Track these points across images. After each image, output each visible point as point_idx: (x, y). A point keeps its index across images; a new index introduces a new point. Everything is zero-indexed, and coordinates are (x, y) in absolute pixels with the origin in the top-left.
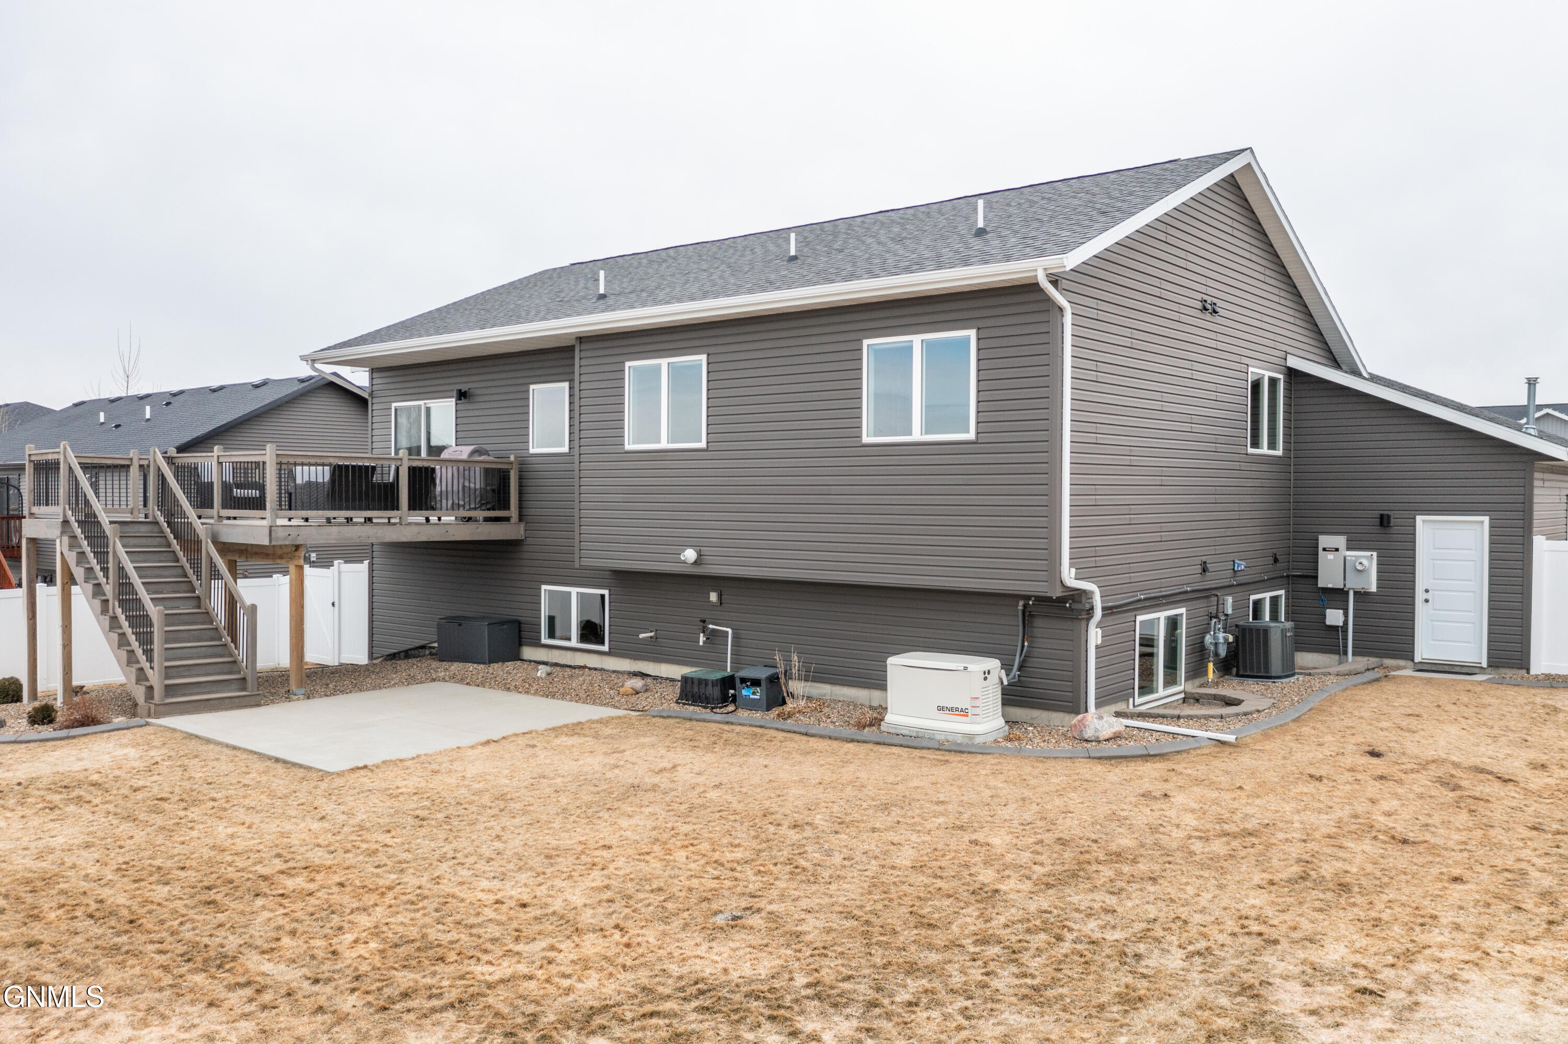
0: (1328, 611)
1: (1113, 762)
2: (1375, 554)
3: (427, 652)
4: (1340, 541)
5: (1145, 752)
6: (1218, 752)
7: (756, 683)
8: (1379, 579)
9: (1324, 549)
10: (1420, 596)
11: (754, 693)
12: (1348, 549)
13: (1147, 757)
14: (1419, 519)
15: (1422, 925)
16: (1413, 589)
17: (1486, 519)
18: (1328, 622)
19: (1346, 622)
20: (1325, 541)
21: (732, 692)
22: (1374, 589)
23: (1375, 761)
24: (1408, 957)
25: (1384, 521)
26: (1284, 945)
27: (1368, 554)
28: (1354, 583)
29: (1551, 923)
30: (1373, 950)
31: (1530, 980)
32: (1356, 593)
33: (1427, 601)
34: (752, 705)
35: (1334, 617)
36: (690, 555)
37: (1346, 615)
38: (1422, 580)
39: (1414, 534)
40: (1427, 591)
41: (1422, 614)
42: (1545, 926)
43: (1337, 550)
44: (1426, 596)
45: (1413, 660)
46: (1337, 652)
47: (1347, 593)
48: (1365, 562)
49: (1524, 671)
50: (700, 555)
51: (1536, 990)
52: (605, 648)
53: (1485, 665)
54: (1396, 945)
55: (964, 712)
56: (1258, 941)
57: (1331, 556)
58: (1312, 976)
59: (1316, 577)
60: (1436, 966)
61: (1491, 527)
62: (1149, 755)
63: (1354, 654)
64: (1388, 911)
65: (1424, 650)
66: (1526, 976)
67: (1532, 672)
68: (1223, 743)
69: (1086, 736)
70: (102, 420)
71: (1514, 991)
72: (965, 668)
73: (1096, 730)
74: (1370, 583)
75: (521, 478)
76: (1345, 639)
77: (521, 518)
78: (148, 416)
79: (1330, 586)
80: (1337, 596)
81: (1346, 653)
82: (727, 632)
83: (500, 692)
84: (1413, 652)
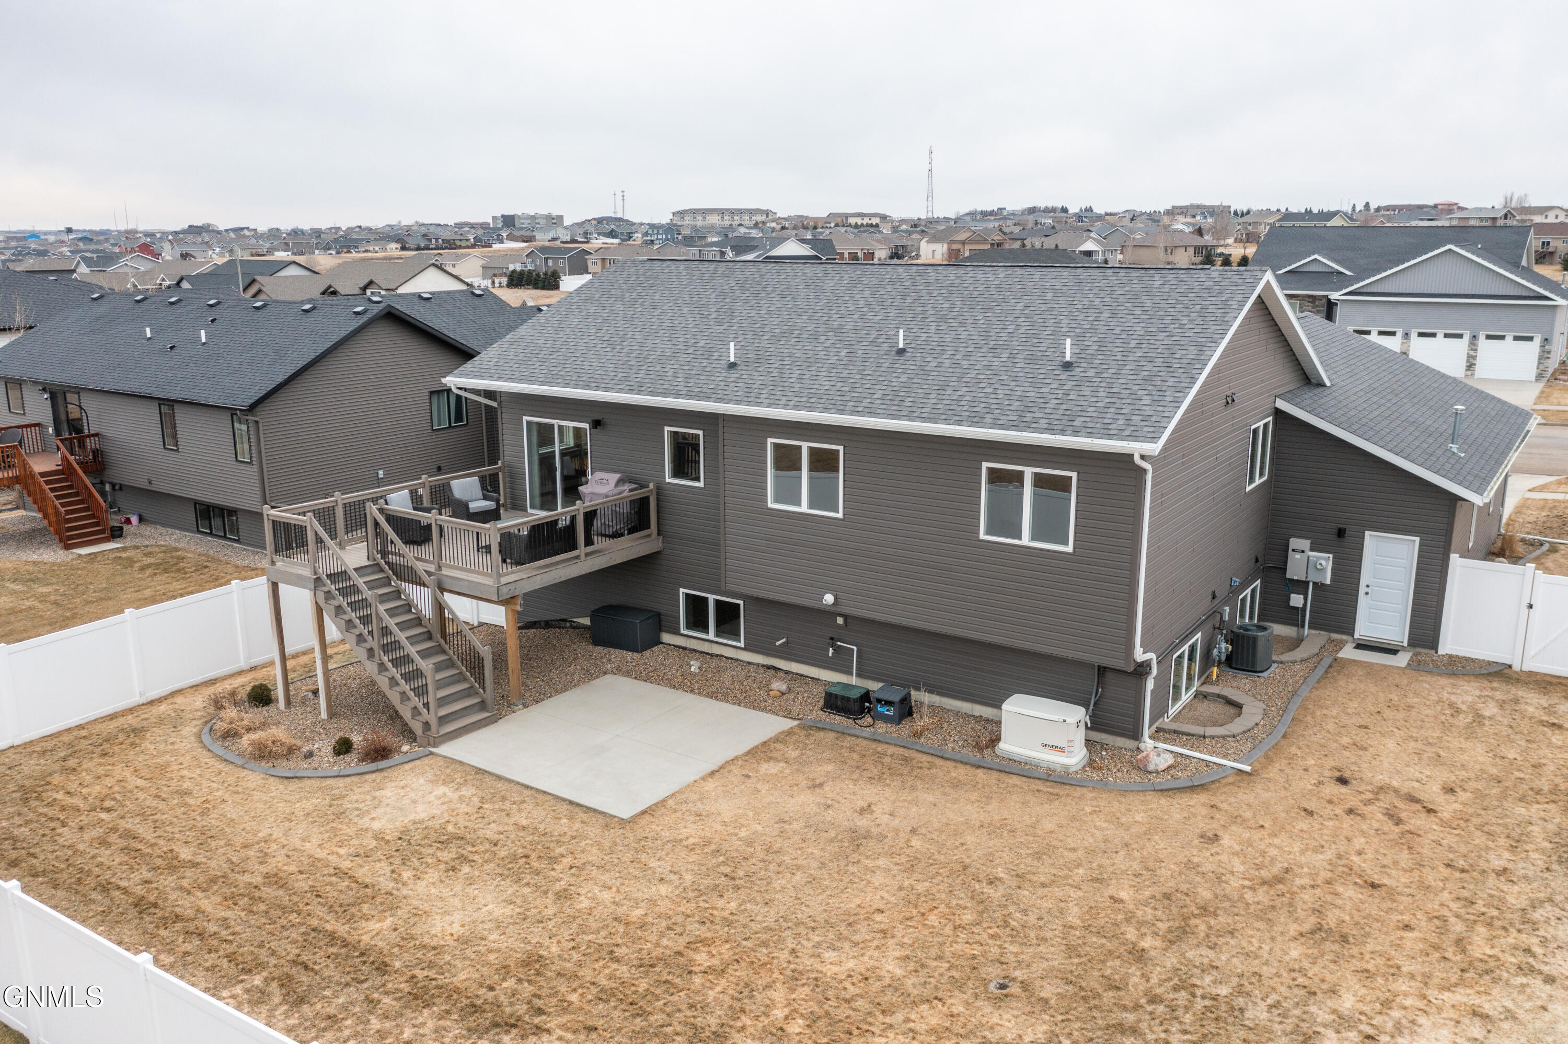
0: (1292, 596)
1: (1170, 793)
2: (1331, 556)
3: (568, 624)
4: (1305, 544)
5: (1191, 784)
6: (1239, 781)
7: (888, 703)
8: (1333, 574)
9: (1293, 550)
10: (1362, 589)
11: (888, 710)
12: (1311, 550)
13: (1193, 789)
14: (1367, 532)
15: (1393, 975)
16: (1358, 584)
17: (1417, 539)
18: (1291, 604)
19: (1305, 605)
20: (1295, 543)
21: (867, 704)
22: (1328, 582)
23: (1344, 789)
24: (1387, 1004)
25: (1341, 533)
26: (1320, 996)
27: (1327, 555)
28: (1313, 577)
29: (1462, 971)
30: (1368, 998)
31: (1453, 1023)
32: (1314, 583)
33: (1367, 593)
34: (886, 719)
35: (1296, 600)
36: (829, 598)
37: (1306, 599)
38: (1366, 577)
39: (1363, 545)
40: (1368, 586)
41: (1363, 603)
42: (1460, 973)
43: (1303, 552)
44: (1367, 590)
45: (1353, 636)
46: (1297, 625)
47: (1308, 583)
48: (1323, 563)
49: (1433, 651)
50: (836, 598)
51: (1457, 1030)
52: (742, 645)
53: (1405, 644)
54: (1380, 994)
55: (1062, 750)
56: (1302, 992)
57: (1298, 556)
58: (1340, 1024)
59: (1285, 569)
60: (1403, 1012)
61: (1420, 545)
62: (1194, 786)
63: (1309, 628)
64: (1373, 961)
65: (1364, 629)
66: (1451, 1019)
67: (1440, 652)
68: (1241, 771)
69: (1149, 770)
70: (149, 335)
71: (1445, 1032)
72: (1065, 721)
73: (1156, 765)
74: (1325, 579)
75: (658, 500)
76: (1304, 616)
77: (659, 534)
78: (204, 340)
79: (1295, 578)
80: (1301, 586)
81: (1303, 626)
82: (853, 650)
83: (668, 689)
84: (1354, 630)
